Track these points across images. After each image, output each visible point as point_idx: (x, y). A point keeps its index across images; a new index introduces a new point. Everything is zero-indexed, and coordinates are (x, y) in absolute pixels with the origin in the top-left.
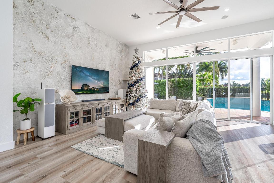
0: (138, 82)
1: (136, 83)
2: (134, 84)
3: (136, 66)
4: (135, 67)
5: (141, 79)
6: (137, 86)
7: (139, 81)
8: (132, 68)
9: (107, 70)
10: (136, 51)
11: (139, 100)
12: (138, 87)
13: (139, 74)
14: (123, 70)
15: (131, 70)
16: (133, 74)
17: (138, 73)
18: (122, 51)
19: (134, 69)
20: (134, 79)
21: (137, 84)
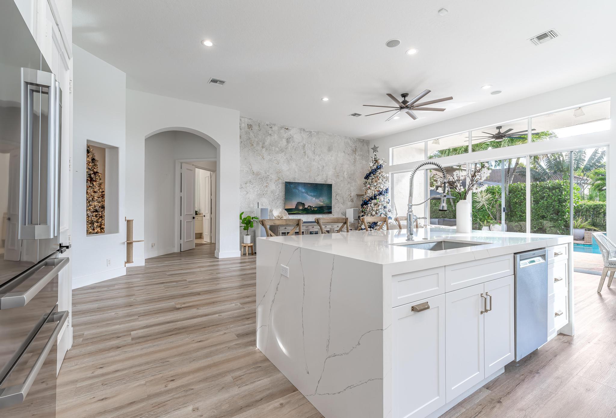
0: (376, 198)
1: (371, 199)
2: (369, 201)
3: (372, 173)
4: (372, 175)
5: (381, 194)
6: (373, 204)
7: (377, 196)
8: (367, 177)
9: (329, 182)
10: (375, 149)
11: (376, 225)
12: (376, 205)
13: (377, 185)
14: (357, 179)
15: (366, 180)
16: (368, 186)
17: (375, 184)
18: (355, 151)
19: (370, 178)
20: (370, 193)
21: (373, 201)
